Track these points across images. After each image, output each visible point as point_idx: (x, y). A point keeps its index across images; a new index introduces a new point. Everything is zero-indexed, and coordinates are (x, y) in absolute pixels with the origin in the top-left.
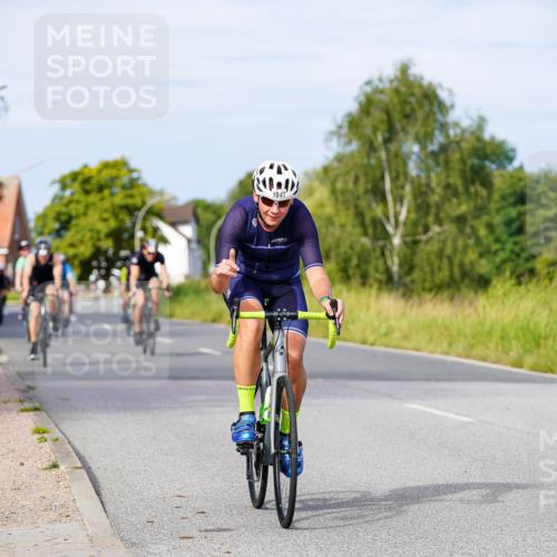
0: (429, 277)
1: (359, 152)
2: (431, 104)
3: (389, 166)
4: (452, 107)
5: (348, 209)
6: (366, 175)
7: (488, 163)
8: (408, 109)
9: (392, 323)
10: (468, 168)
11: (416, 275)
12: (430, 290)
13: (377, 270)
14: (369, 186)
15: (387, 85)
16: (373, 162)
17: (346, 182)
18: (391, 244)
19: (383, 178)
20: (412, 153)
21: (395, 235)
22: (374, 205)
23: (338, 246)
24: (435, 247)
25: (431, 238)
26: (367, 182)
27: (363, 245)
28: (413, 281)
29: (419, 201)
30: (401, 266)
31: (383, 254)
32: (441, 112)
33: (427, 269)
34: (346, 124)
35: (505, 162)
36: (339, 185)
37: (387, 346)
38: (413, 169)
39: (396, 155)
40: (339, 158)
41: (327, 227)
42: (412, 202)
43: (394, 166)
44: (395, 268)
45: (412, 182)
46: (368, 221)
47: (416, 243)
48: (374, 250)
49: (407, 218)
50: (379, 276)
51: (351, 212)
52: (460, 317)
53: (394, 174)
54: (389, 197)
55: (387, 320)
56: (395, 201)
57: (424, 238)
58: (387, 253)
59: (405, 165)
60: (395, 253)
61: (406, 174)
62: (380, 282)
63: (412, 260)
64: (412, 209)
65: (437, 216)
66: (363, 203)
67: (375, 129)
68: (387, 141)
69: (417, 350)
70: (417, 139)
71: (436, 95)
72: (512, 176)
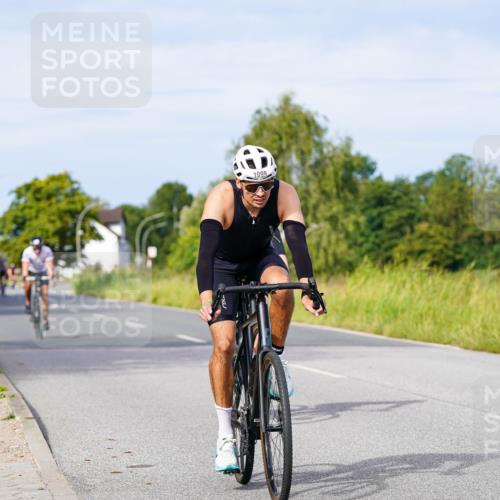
2: (310, 127)
4: (326, 130)
7: (355, 174)
8: (293, 131)
10: (339, 178)
15: (275, 113)
20: (293, 166)
25: (311, 233)
35: (368, 173)
38: (295, 179)
65: (314, 216)
71: (314, 121)
72: (373, 184)
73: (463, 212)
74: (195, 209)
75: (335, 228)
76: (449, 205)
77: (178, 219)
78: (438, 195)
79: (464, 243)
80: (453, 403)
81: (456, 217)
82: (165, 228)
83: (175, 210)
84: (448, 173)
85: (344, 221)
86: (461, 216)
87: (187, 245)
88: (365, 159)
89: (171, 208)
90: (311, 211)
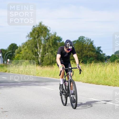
0: (46, 63)
1: (32, 39)
2: (46, 30)
3: (38, 42)
4: (50, 30)
5: (30, 50)
6: (34, 44)
7: (57, 41)
8: (42, 31)
9: (39, 71)
10: (53, 42)
11: (44, 62)
12: (46, 65)
13: (36, 62)
14: (34, 46)
15: (38, 26)
16: (35, 41)
17: (30, 45)
18: (39, 57)
19: (37, 44)
20: (43, 39)
21: (39, 55)
22: (35, 49)
23: (29, 57)
24: (47, 57)
25: (46, 55)
26: (34, 45)
27: (34, 57)
28: (43, 64)
29: (44, 48)
30: (41, 61)
31: (37, 59)
32: (48, 32)
33: (46, 61)
34: (30, 34)
35: (60, 41)
36: (29, 46)
37: (38, 76)
38: (43, 42)
39: (40, 40)
40: (29, 41)
41: (27, 54)
42: (43, 49)
43: (39, 42)
44: (40, 61)
45: (43, 45)
46: (34, 52)
47: (43, 56)
48: (36, 58)
49: (42, 52)
50: (37, 63)
51: (31, 51)
52: (52, 70)
53: (39, 43)
54: (38, 48)
55: (38, 71)
56: (39, 48)
57: (45, 55)
58: (38, 58)
59: (41, 42)
60: (40, 58)
61: (41, 43)
62: (37, 64)
63: (43, 60)
64: (43, 50)
65: (47, 51)
66: (33, 49)
67: (36, 35)
68: (38, 37)
69: (44, 76)
70: (43, 37)
71: (47, 28)
72: (61, 43)
73: (83, 50)
74: (19, 50)
75: (52, 54)
76: (79, 48)
77: (15, 52)
78: (77, 46)
79: (83, 57)
80: (80, 95)
81: (81, 51)
82: (11, 54)
83: (14, 50)
84: (79, 41)
85: (55, 52)
86: (82, 51)
87: (17, 58)
88: (59, 37)
89: (13, 50)
90: (47, 50)
